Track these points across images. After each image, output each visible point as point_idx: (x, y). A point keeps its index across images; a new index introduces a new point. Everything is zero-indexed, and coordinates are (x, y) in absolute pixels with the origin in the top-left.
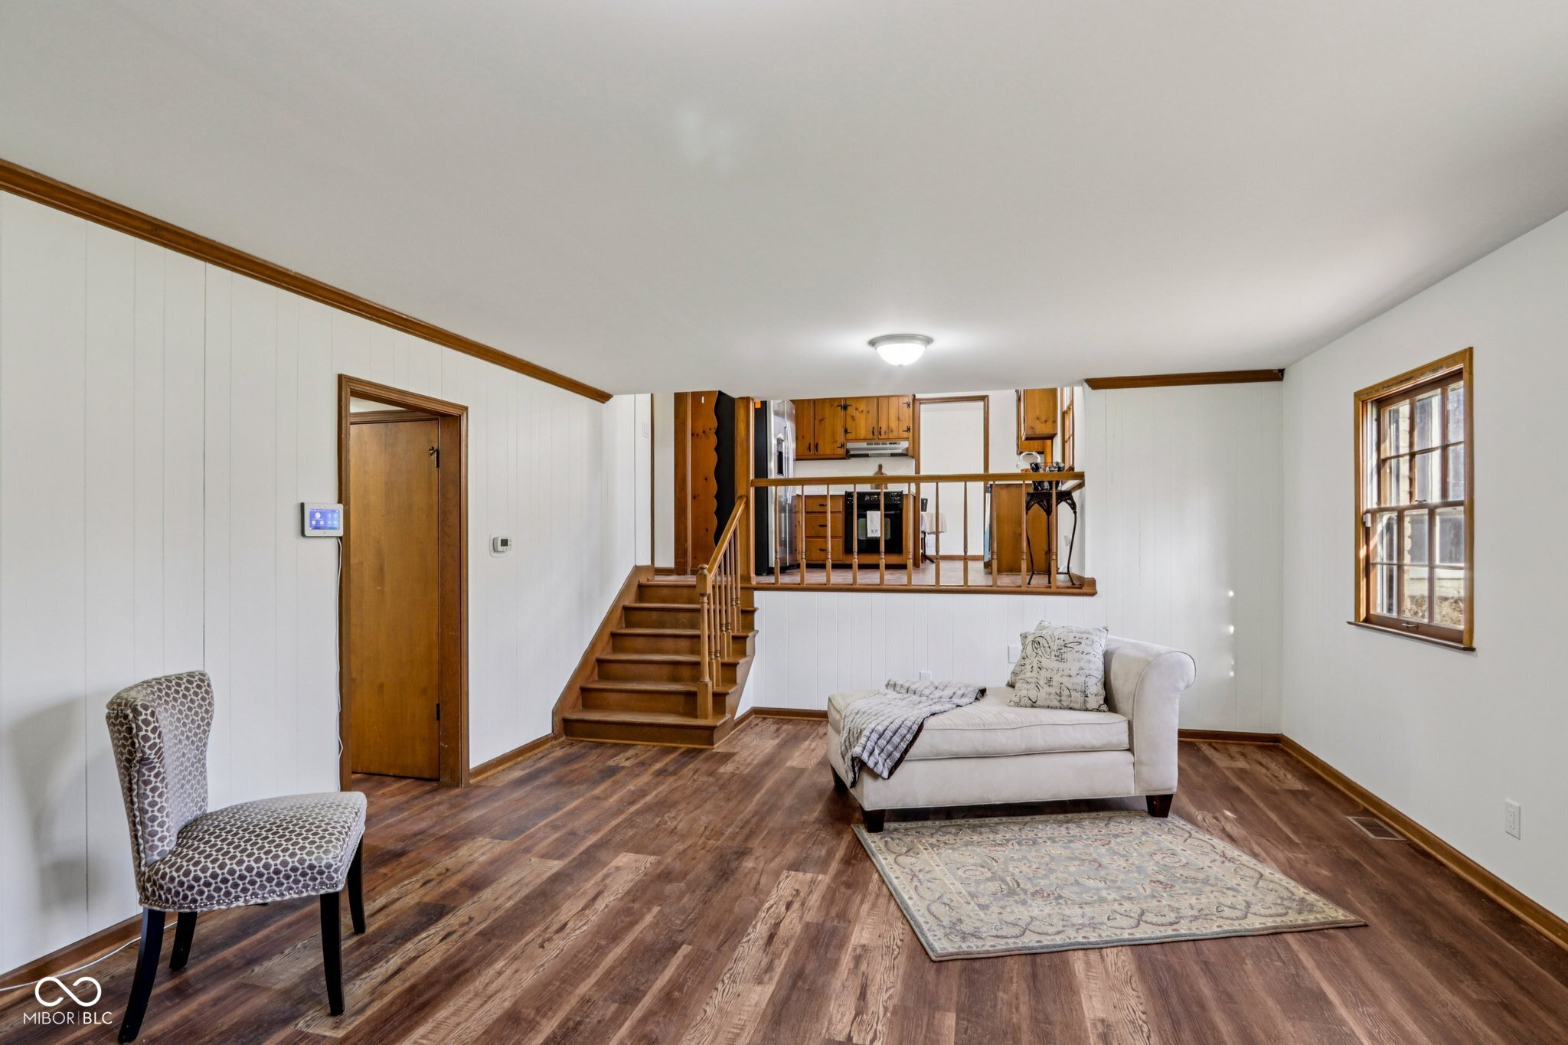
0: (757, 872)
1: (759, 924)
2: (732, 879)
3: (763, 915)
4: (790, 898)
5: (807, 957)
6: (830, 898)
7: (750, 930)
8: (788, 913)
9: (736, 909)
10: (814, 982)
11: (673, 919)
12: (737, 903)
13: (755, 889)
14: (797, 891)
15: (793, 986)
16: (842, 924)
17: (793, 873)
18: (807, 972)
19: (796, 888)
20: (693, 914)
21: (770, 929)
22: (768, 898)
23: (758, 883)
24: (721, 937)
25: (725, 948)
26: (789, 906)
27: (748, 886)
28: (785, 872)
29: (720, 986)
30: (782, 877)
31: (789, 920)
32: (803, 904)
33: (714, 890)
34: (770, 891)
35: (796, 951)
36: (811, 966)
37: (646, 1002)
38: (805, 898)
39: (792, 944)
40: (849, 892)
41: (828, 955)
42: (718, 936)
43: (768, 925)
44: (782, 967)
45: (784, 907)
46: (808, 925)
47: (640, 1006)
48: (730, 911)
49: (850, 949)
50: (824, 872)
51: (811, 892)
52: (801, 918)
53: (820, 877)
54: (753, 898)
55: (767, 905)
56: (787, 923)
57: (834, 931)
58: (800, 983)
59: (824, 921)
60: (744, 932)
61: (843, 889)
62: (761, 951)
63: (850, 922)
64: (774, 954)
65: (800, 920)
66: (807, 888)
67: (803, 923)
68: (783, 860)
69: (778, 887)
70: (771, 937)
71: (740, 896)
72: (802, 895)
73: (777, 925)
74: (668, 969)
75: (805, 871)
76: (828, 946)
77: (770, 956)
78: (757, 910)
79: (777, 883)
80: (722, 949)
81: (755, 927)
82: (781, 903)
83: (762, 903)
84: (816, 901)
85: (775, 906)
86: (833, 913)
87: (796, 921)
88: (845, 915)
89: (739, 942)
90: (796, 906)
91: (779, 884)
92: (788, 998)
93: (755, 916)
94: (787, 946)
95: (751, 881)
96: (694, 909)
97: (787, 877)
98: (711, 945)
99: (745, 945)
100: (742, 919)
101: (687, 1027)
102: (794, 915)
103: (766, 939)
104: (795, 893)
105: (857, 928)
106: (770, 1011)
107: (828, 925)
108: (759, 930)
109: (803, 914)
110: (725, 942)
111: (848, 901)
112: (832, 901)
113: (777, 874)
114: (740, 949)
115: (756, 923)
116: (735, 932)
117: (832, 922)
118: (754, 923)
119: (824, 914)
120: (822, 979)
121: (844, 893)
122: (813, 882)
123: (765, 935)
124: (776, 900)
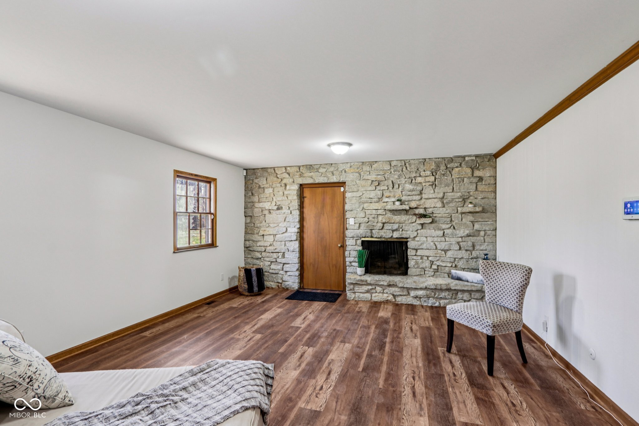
0: (338, 411)
1: (334, 380)
2: (351, 405)
3: (333, 383)
4: (321, 392)
5: (317, 366)
6: (302, 391)
7: (338, 377)
8: (322, 384)
9: (345, 387)
10: (315, 360)
11: (371, 382)
12: (345, 390)
13: (338, 398)
14: (317, 397)
15: (322, 359)
16: (300, 378)
17: (318, 409)
18: (317, 362)
19: (317, 398)
20: (363, 384)
21: (330, 377)
22: (331, 392)
23: (337, 402)
24: (348, 374)
25: (346, 370)
26: (321, 388)
27: (342, 401)
28: (322, 410)
29: (345, 359)
30: (324, 406)
31: (322, 381)
32: (315, 388)
33: (358, 398)
34: (330, 396)
35: (320, 368)
36: (316, 364)
37: (365, 355)
38: (314, 392)
39: (321, 371)
40: (291, 396)
41: (309, 367)
42: (349, 375)
43: (330, 379)
44: (325, 364)
45: (323, 387)
46: (314, 378)
47: (366, 354)
48: (347, 386)
49: (301, 369)
50: (301, 409)
51: (310, 396)
52: (317, 382)
53: (303, 406)
54: (339, 393)
55: (331, 388)
56: (323, 379)
57: (305, 376)
58: (320, 359)
59: (307, 380)
60: (340, 376)
61: (294, 397)
62: (333, 369)
63: (297, 379)
64: (328, 368)
65: (317, 381)
66: (311, 399)
67: (316, 379)
68: (323, 421)
69: (327, 399)
70: (329, 374)
71: (345, 394)
72: (315, 394)
73: (327, 379)
74: (363, 363)
75: (311, 411)
76: (308, 370)
77: (330, 367)
78: (335, 386)
79: (327, 402)
80: (347, 370)
81: (336, 378)
82: (325, 390)
83: (333, 390)
84: (308, 390)
85: (328, 388)
86: (303, 383)
87: (319, 380)
88: (298, 383)
89: (341, 372)
90: (318, 388)
91: (326, 401)
92: (324, 355)
93: (336, 383)
94: (323, 370)
95: (341, 404)
96: (364, 387)
97: (321, 406)
98: (351, 372)
99: (338, 371)
100: (342, 382)
101: (351, 350)
102: (319, 383)
103: (331, 373)
104: (318, 396)
105: (295, 377)
106: (329, 353)
107: (306, 378)
108: (334, 377)
109: (316, 383)
110: (346, 372)
111: (293, 390)
112: (301, 390)
113: (327, 409)
114: (340, 369)
115: (335, 380)
116: (343, 376)
117: (304, 380)
118: (336, 380)
119: (307, 383)
120: (313, 360)
121: (294, 395)
122: (308, 402)
123: (331, 375)
124: (327, 391)
